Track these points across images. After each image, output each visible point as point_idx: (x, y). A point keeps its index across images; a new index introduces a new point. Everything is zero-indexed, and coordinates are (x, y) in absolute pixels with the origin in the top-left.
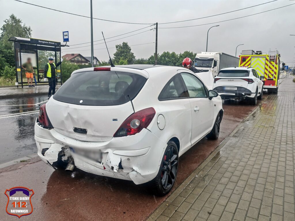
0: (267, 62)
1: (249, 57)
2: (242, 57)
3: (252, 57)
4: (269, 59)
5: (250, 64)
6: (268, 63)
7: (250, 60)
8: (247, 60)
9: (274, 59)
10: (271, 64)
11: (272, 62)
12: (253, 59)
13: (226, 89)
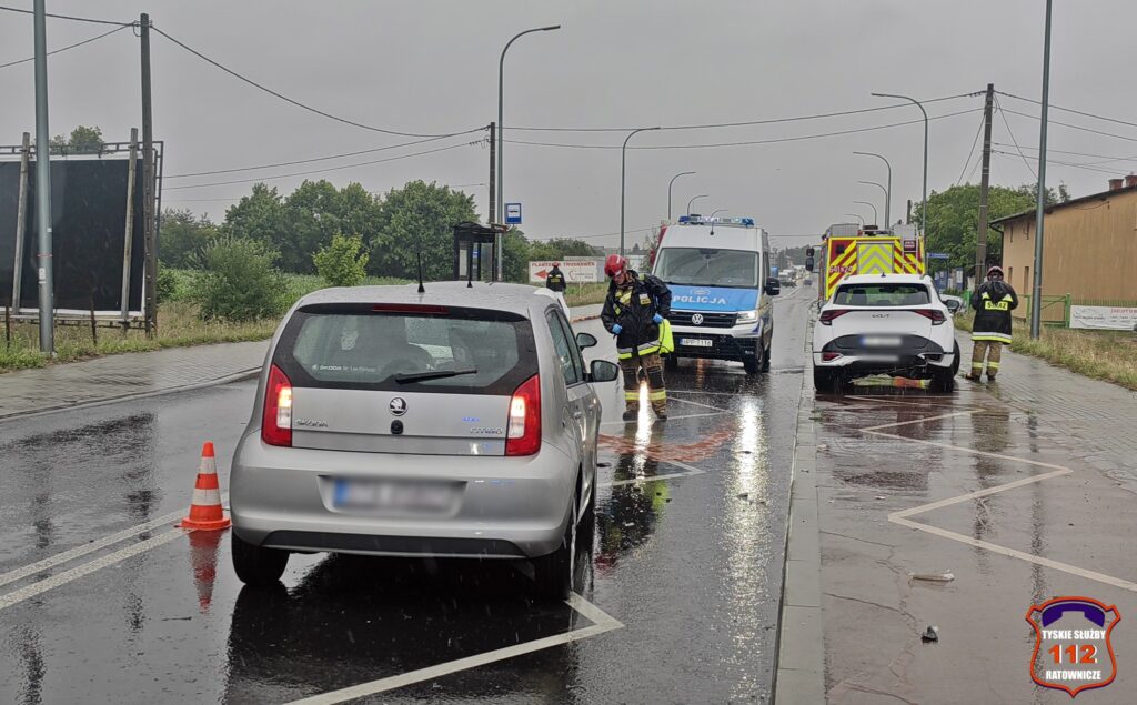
0: (897, 256)
1: (851, 242)
2: (833, 241)
3: (860, 243)
4: (902, 249)
5: (855, 261)
6: (900, 259)
7: (855, 250)
8: (847, 251)
9: (914, 249)
10: (908, 260)
11: (910, 257)
12: (862, 248)
13: (868, 342)
